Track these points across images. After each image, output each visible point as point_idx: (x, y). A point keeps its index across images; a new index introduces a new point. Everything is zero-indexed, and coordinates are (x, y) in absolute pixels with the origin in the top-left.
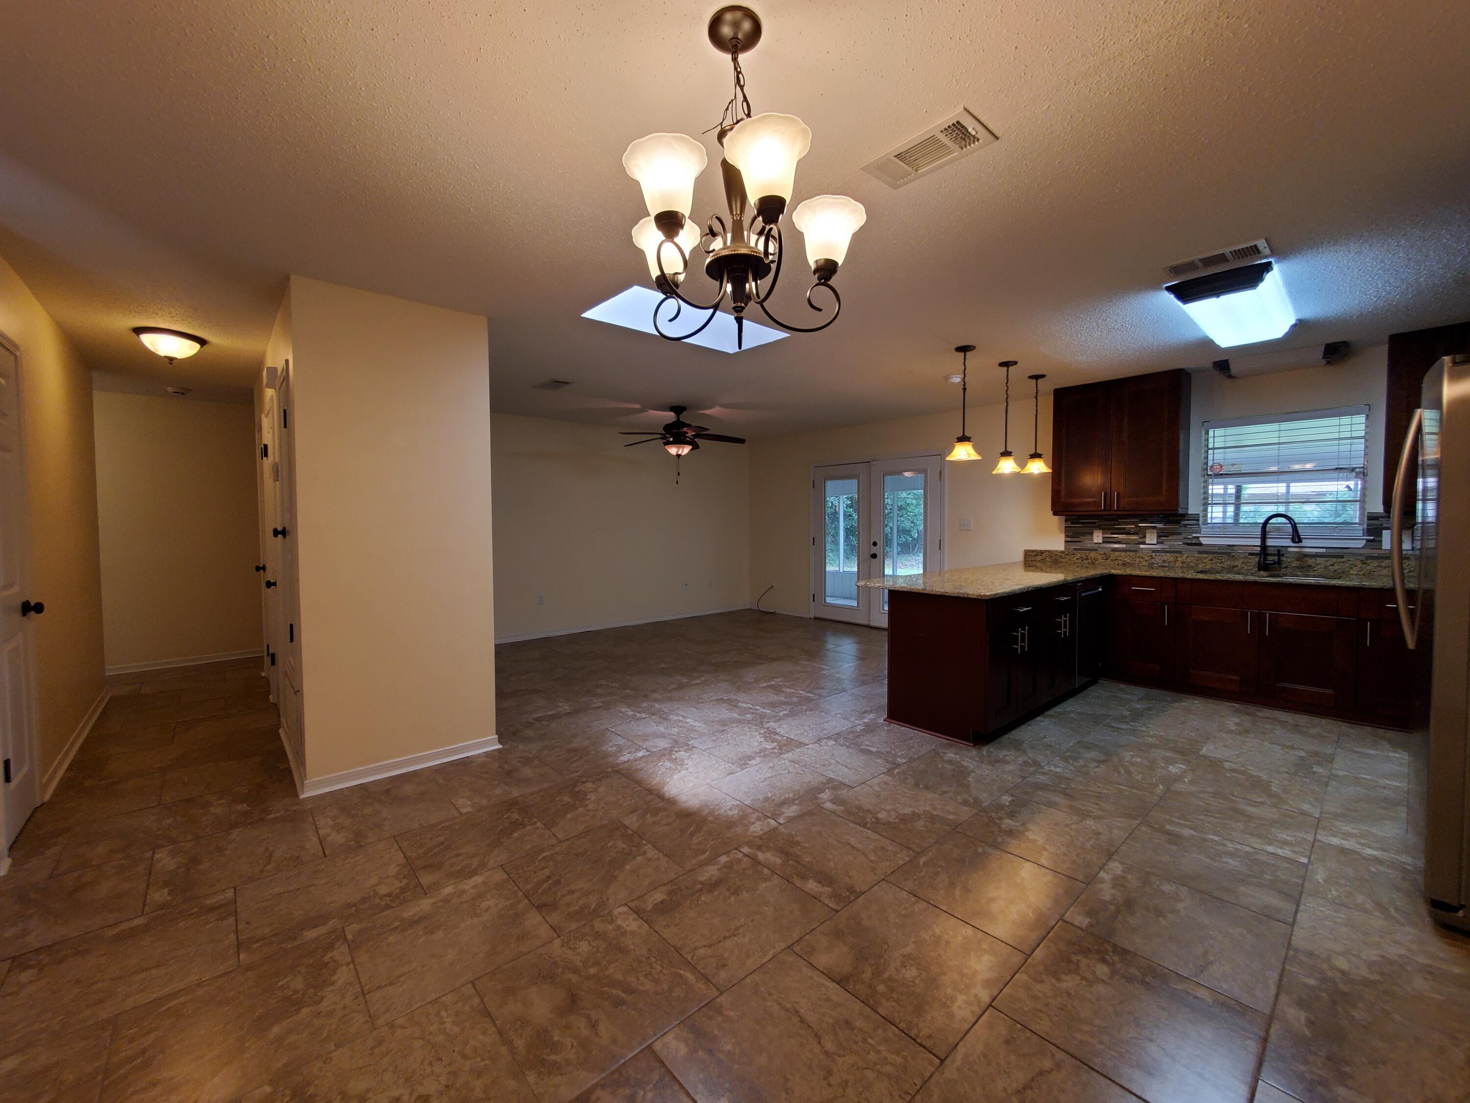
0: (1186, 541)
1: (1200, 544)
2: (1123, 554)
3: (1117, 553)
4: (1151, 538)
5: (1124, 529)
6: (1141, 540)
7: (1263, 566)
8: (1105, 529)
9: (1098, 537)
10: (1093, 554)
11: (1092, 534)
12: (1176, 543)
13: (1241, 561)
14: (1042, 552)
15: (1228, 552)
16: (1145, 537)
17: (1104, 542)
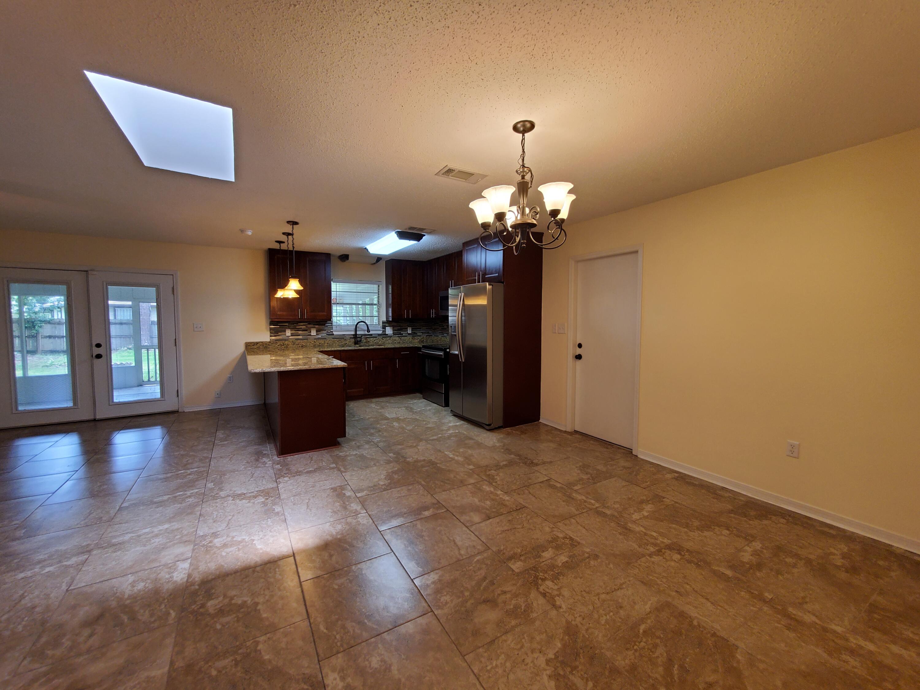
0: (328, 333)
1: (333, 335)
2: (301, 341)
3: (299, 341)
4: (313, 332)
5: (301, 328)
6: (309, 334)
7: (356, 343)
8: (292, 329)
9: (288, 333)
10: (286, 342)
11: (285, 331)
12: (323, 334)
13: (348, 341)
14: (257, 343)
15: (342, 338)
16: (311, 332)
17: (292, 336)
